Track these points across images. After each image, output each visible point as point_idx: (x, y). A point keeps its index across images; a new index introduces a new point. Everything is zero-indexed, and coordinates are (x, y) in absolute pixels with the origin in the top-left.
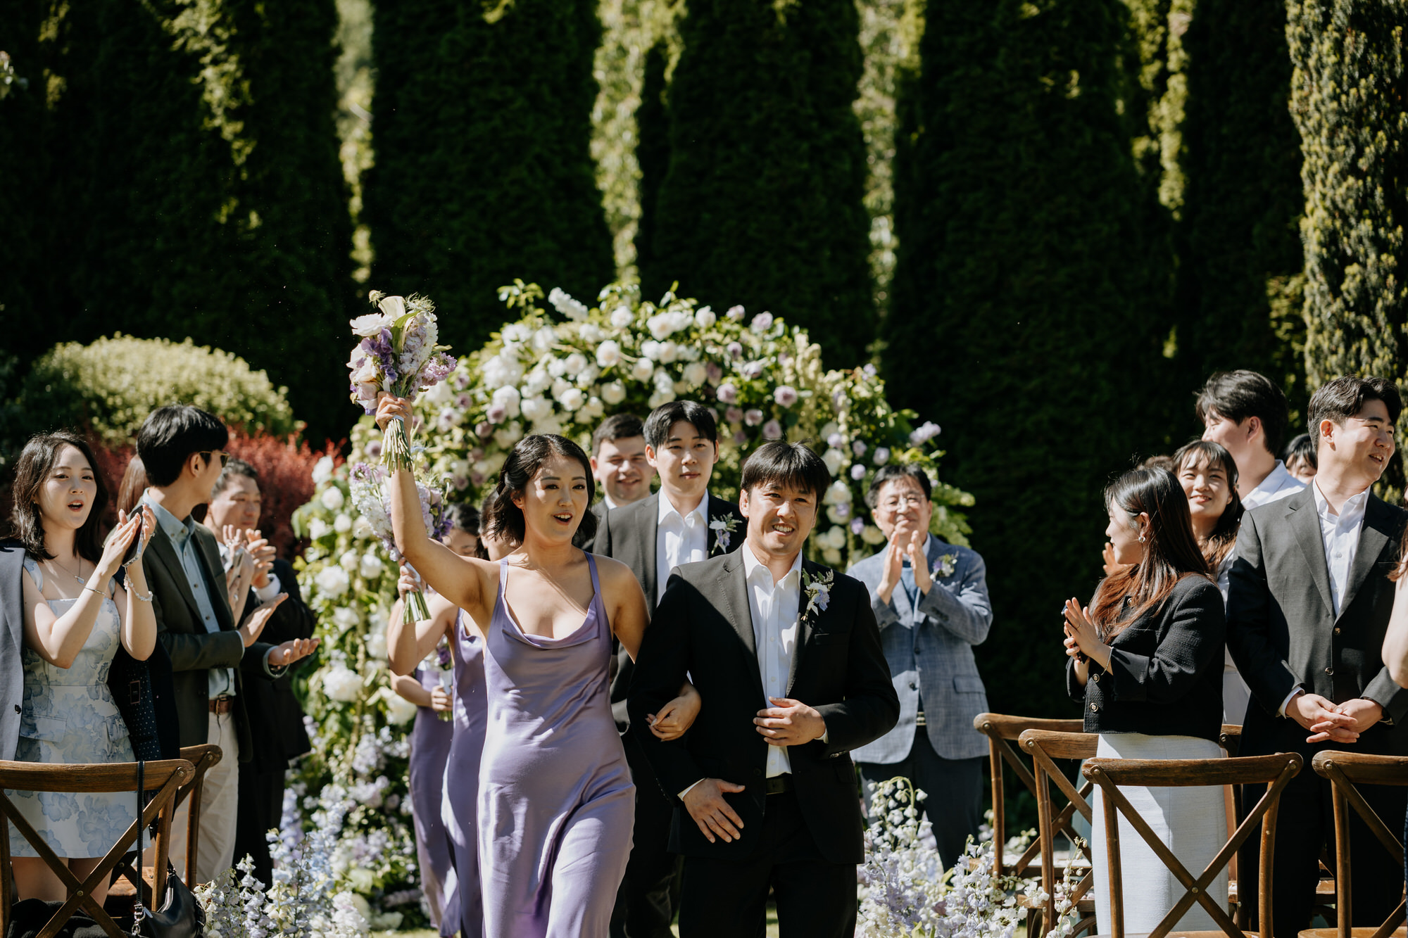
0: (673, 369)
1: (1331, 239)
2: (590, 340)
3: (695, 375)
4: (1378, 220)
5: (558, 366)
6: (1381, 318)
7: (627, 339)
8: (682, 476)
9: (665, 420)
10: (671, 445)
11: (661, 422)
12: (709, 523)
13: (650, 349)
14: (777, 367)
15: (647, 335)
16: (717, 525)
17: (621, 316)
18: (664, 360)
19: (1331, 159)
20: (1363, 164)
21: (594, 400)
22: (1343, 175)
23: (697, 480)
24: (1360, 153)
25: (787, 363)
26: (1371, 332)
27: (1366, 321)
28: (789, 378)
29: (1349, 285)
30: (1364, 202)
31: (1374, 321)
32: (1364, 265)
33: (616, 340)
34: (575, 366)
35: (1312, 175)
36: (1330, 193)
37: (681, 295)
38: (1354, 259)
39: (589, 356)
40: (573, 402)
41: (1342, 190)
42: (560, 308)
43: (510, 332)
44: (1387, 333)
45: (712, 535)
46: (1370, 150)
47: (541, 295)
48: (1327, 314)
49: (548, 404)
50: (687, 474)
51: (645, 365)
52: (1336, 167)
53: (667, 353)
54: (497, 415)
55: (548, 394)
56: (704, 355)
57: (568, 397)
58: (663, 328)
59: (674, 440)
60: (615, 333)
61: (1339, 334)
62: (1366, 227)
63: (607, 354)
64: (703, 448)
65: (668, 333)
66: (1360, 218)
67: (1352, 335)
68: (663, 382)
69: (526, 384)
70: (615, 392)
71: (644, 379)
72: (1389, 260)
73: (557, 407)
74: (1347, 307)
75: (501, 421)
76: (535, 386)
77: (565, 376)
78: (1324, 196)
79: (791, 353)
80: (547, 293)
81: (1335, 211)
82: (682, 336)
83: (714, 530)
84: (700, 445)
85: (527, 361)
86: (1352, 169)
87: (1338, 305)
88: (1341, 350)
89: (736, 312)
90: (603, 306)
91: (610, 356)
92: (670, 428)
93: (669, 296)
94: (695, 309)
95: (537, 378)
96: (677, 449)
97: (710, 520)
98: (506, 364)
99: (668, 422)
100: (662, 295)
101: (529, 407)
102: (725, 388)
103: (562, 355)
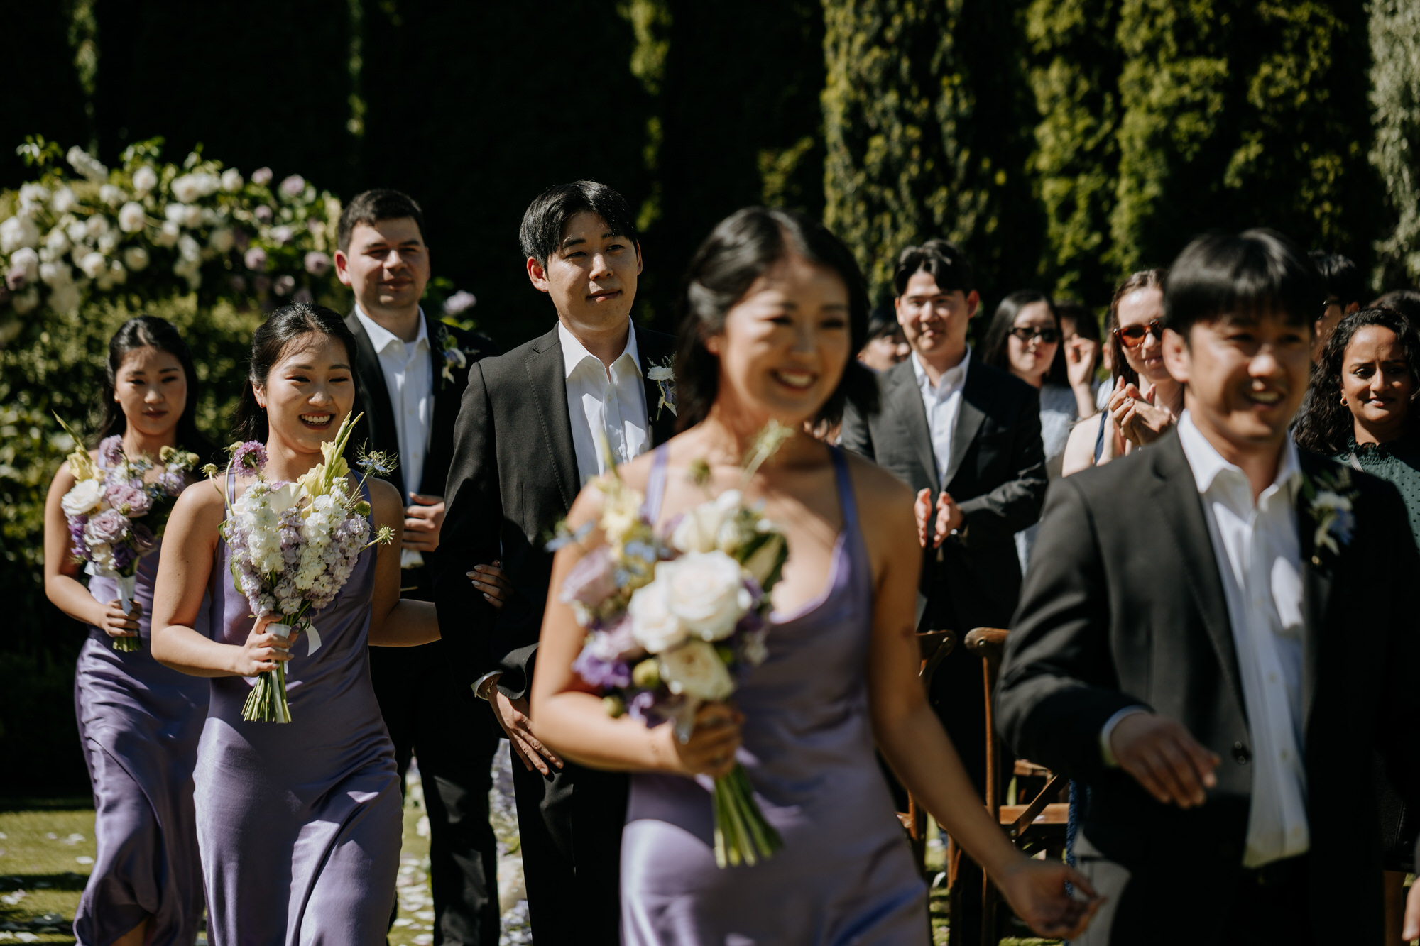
0: (201, 234)
1: (854, 111)
2: (112, 203)
3: (222, 240)
4: (904, 93)
5: (79, 230)
6: (905, 192)
7: (150, 202)
8: (591, 297)
9: (555, 213)
10: (567, 251)
11: (549, 216)
12: (645, 372)
13: (175, 214)
14: (307, 234)
15: (172, 198)
16: (660, 374)
17: (144, 178)
18: (191, 225)
19: (857, 29)
20: (890, 35)
21: (117, 266)
22: (867, 48)
23: (615, 302)
24: (887, 23)
25: (318, 229)
26: (894, 205)
27: (889, 195)
28: (320, 244)
29: (873, 158)
30: (890, 76)
31: (897, 195)
32: (888, 138)
33: (141, 202)
34: (97, 229)
35: (836, 46)
36: (854, 63)
37: (205, 157)
38: (878, 131)
39: (112, 220)
40: (96, 269)
41: (867, 61)
42: (79, 169)
43: (29, 193)
44: (911, 207)
45: (651, 391)
46: (897, 21)
47: (60, 153)
48: (850, 187)
49: (66, 271)
50: (598, 294)
51: (170, 229)
52: (860, 39)
53: (195, 217)
54: (18, 280)
55: (67, 258)
56: (231, 220)
57: (90, 262)
58: (189, 191)
59: (571, 244)
60: (138, 196)
61: (861, 208)
62: (891, 99)
63: (130, 216)
64: (620, 251)
65: (192, 197)
66: (885, 90)
67: (875, 208)
68: (189, 249)
69: (45, 247)
70: (138, 257)
71: (169, 244)
72: (913, 132)
73: (77, 273)
74: (870, 180)
75: (21, 285)
76: (55, 249)
77: (85, 241)
78: (848, 68)
79: (322, 217)
80: (66, 151)
81: (859, 82)
82: (208, 201)
83: (655, 382)
84: (616, 247)
85: (44, 222)
86: (878, 40)
87: (860, 178)
88: (864, 224)
89: (262, 176)
90: (128, 168)
91: (134, 220)
92: (564, 226)
93: (193, 158)
94: (221, 172)
95: (56, 239)
96: (581, 256)
97: (645, 367)
98: (23, 226)
99: (561, 213)
100: (185, 157)
101: (48, 271)
102: (254, 256)
103: (82, 218)
